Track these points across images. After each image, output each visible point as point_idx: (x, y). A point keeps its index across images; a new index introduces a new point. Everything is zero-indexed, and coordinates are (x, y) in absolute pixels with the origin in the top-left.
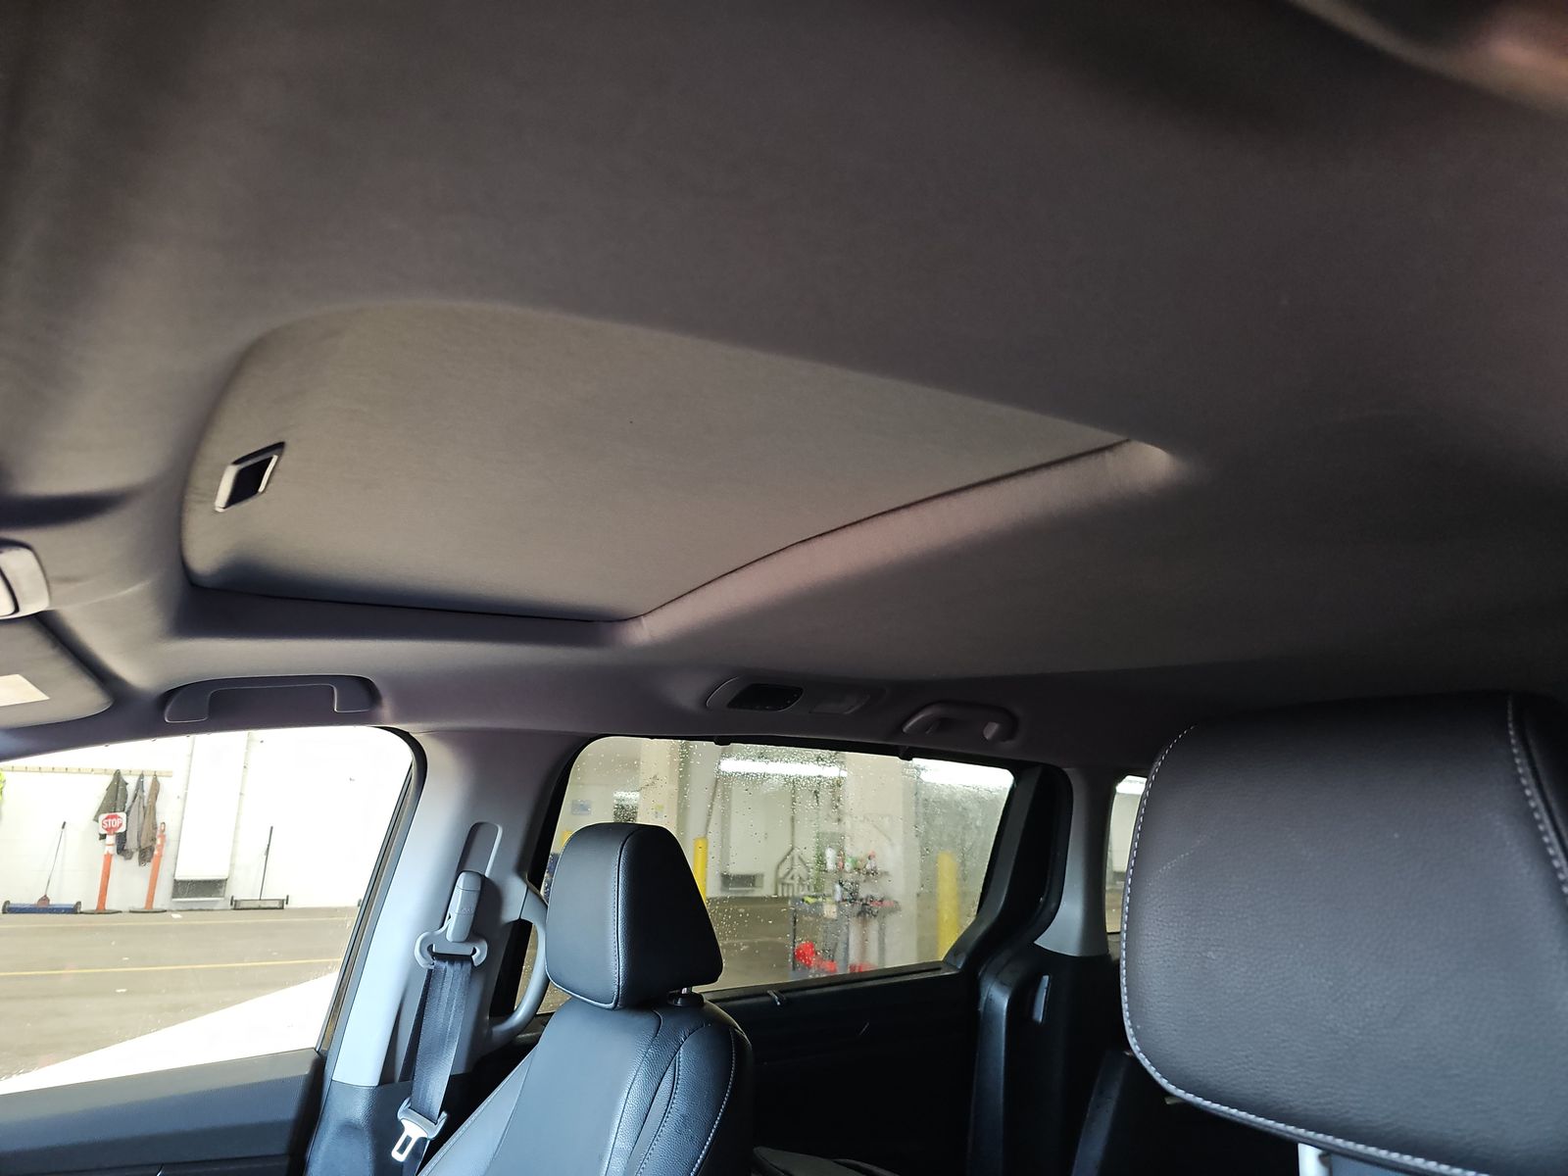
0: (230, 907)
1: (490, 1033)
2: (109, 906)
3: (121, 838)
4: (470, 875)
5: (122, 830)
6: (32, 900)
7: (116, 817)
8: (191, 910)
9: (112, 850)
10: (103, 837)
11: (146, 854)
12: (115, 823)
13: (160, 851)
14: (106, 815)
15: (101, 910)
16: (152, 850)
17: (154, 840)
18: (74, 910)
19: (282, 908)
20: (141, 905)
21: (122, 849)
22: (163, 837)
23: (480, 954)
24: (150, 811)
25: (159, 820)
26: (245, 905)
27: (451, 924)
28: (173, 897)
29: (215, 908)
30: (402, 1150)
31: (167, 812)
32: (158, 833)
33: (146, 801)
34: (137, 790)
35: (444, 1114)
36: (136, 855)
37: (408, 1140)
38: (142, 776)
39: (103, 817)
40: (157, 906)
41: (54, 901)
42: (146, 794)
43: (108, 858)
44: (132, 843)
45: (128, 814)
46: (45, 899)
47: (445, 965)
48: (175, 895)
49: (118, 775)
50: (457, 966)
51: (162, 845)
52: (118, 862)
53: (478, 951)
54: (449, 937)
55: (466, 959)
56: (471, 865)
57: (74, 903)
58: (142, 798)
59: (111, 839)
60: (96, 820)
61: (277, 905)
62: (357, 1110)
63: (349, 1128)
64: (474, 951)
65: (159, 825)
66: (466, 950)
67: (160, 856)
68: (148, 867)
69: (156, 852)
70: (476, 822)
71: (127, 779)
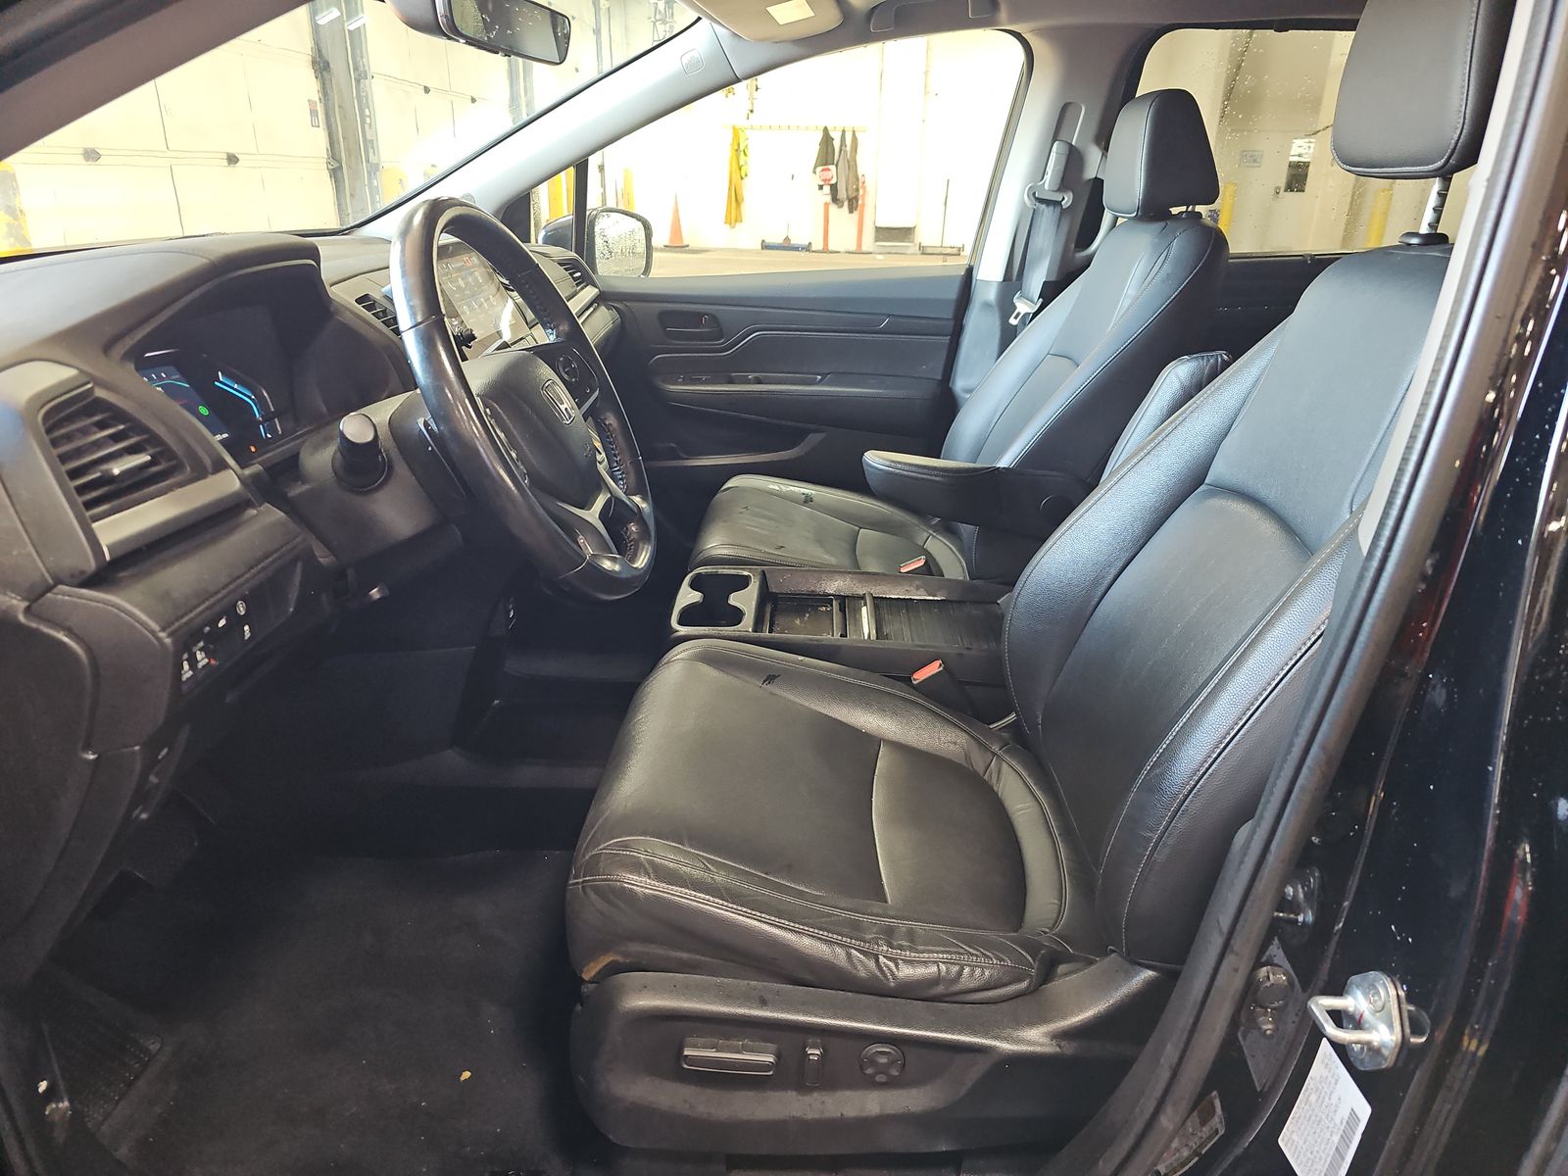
0: (919, 252)
1: (1074, 257)
2: (831, 247)
3: (834, 188)
4: (1062, 143)
5: (833, 182)
6: (779, 240)
7: (829, 170)
8: (889, 253)
9: (828, 199)
10: (821, 187)
11: (853, 204)
12: (828, 175)
13: (863, 200)
14: (822, 168)
15: (825, 250)
16: (856, 198)
17: (857, 190)
18: (807, 248)
19: (959, 255)
20: (853, 247)
21: (835, 199)
22: (864, 188)
23: (1067, 200)
24: (852, 165)
25: (860, 172)
26: (929, 251)
27: (1048, 178)
28: (876, 241)
29: (908, 252)
30: (1016, 318)
31: (866, 164)
32: (860, 185)
33: (849, 154)
34: (841, 146)
35: (1041, 300)
36: (846, 203)
37: (1019, 314)
38: (844, 131)
39: (819, 169)
40: (865, 248)
41: (794, 241)
42: (848, 148)
43: (826, 205)
44: (842, 194)
45: (837, 166)
46: (787, 239)
47: (1044, 206)
48: (877, 239)
49: (826, 128)
50: (1051, 208)
51: (864, 195)
52: (833, 208)
53: (1066, 199)
54: (1046, 187)
55: (1057, 204)
56: (1063, 135)
57: (807, 243)
58: (846, 151)
59: (827, 189)
60: (815, 172)
61: (955, 251)
62: (992, 295)
63: (987, 305)
64: (1064, 199)
65: (860, 176)
66: (1057, 197)
67: (863, 205)
68: (856, 214)
69: (860, 202)
70: (1068, 101)
71: (832, 134)
